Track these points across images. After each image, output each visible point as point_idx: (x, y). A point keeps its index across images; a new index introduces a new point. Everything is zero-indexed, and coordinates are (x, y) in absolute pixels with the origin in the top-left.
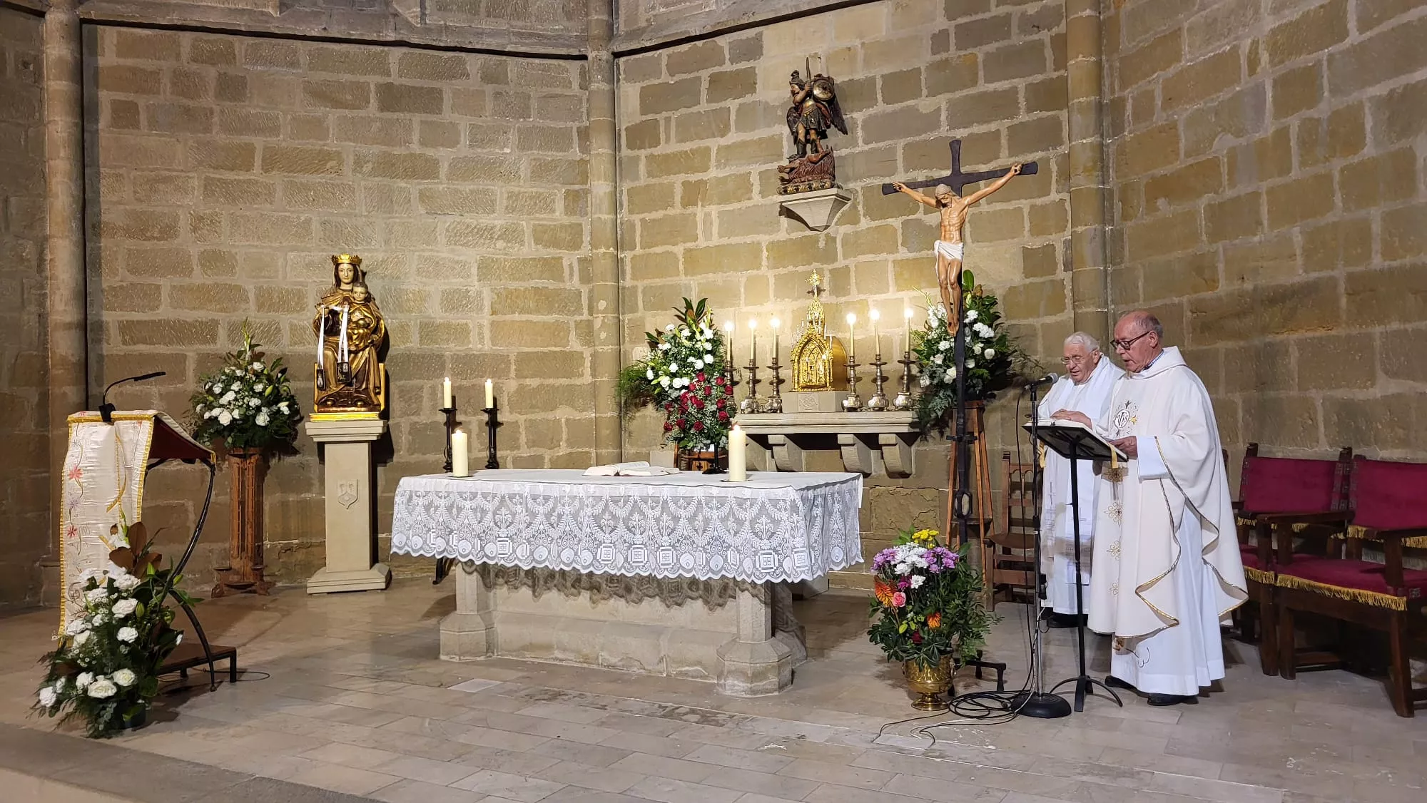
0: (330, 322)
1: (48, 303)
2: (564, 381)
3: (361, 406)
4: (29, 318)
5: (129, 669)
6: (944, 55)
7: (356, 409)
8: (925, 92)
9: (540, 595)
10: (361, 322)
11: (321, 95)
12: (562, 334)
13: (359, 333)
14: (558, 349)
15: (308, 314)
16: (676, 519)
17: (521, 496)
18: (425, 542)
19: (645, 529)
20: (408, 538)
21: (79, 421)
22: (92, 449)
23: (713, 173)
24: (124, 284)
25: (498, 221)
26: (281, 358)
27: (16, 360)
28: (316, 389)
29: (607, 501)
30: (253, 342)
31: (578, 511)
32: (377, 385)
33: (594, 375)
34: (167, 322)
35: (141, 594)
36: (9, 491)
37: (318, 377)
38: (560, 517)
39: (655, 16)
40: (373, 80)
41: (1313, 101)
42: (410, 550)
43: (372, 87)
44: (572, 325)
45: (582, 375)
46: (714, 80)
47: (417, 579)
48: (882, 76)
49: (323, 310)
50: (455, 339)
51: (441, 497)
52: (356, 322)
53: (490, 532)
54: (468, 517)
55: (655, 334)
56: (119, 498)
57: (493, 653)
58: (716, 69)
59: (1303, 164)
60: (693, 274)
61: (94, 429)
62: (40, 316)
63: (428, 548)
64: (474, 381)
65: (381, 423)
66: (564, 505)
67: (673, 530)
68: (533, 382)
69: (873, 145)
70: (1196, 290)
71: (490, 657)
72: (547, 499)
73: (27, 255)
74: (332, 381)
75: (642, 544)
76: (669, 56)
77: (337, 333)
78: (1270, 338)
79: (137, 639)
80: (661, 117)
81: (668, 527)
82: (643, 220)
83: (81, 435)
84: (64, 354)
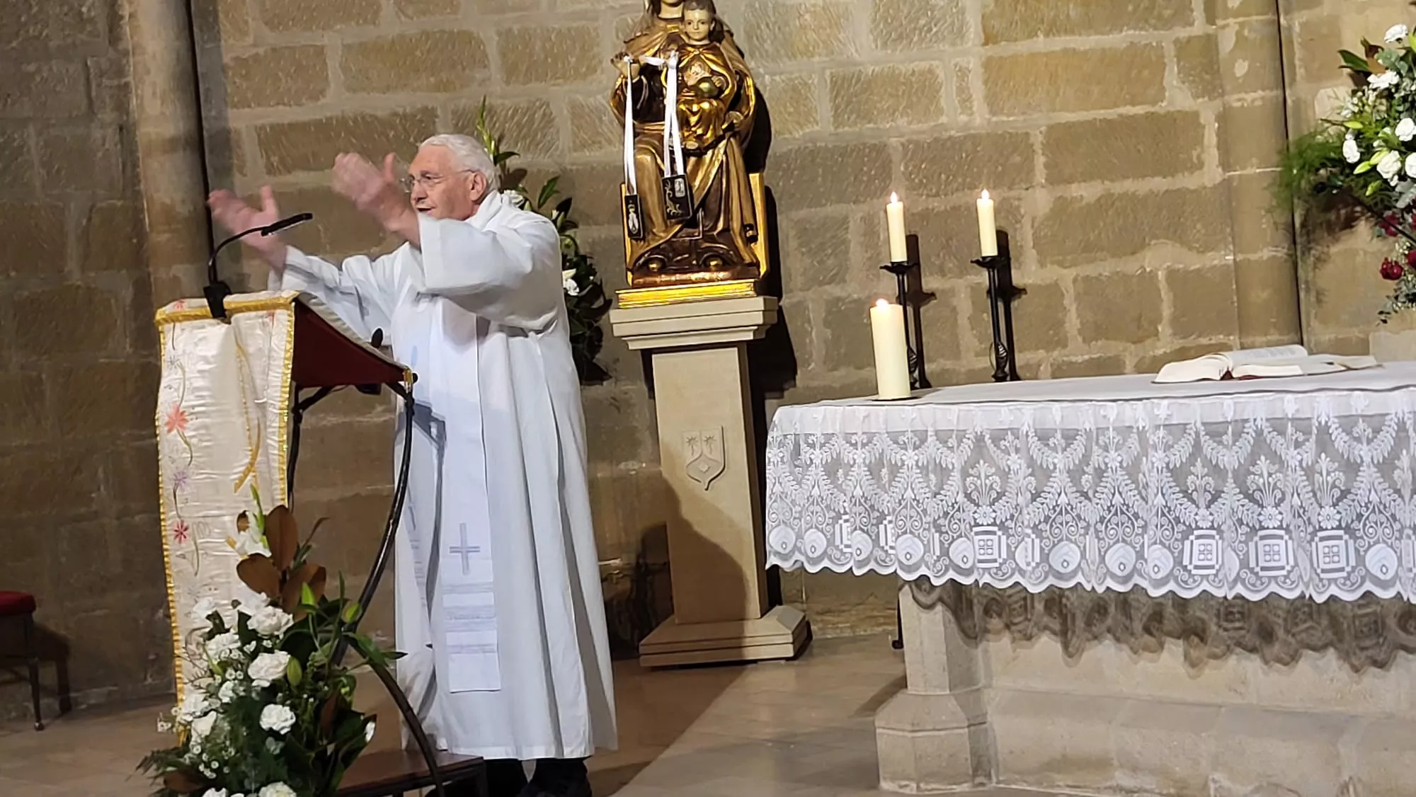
0: (645, 93)
1: (134, 102)
2: (1159, 184)
3: (719, 268)
4: (102, 134)
5: (285, 783)
7: (707, 275)
9: (1079, 651)
10: (705, 86)
12: (1146, 73)
13: (701, 110)
14: (1139, 110)
15: (604, 77)
16: (1351, 467)
17: (1015, 433)
18: (831, 542)
19: (1283, 493)
20: (799, 536)
21: (173, 319)
22: (200, 372)
24: (261, 51)
26: (554, 180)
27: (89, 219)
28: (627, 239)
29: (1197, 434)
30: (502, 149)
31: (1136, 462)
32: (749, 220)
33: (1225, 165)
34: (343, 121)
35: (295, 643)
36: (101, 474)
37: (628, 213)
38: (1100, 473)
42: (802, 558)
44: (1170, 51)
45: (1201, 165)
47: (865, 638)
49: (627, 67)
50: (910, 106)
51: (855, 445)
52: (695, 88)
53: (958, 515)
54: (912, 485)
55: (1360, 52)
56: (252, 464)
57: (989, 776)
61: (200, 334)
62: (121, 129)
63: (838, 555)
64: (957, 199)
65: (759, 302)
66: (1106, 449)
67: (1345, 494)
68: (1086, 192)
71: (982, 784)
72: (1070, 437)
73: (89, 10)
74: (657, 218)
75: (1280, 527)
77: (661, 117)
79: (293, 726)
81: (1334, 486)
83: (180, 347)
84: (168, 201)
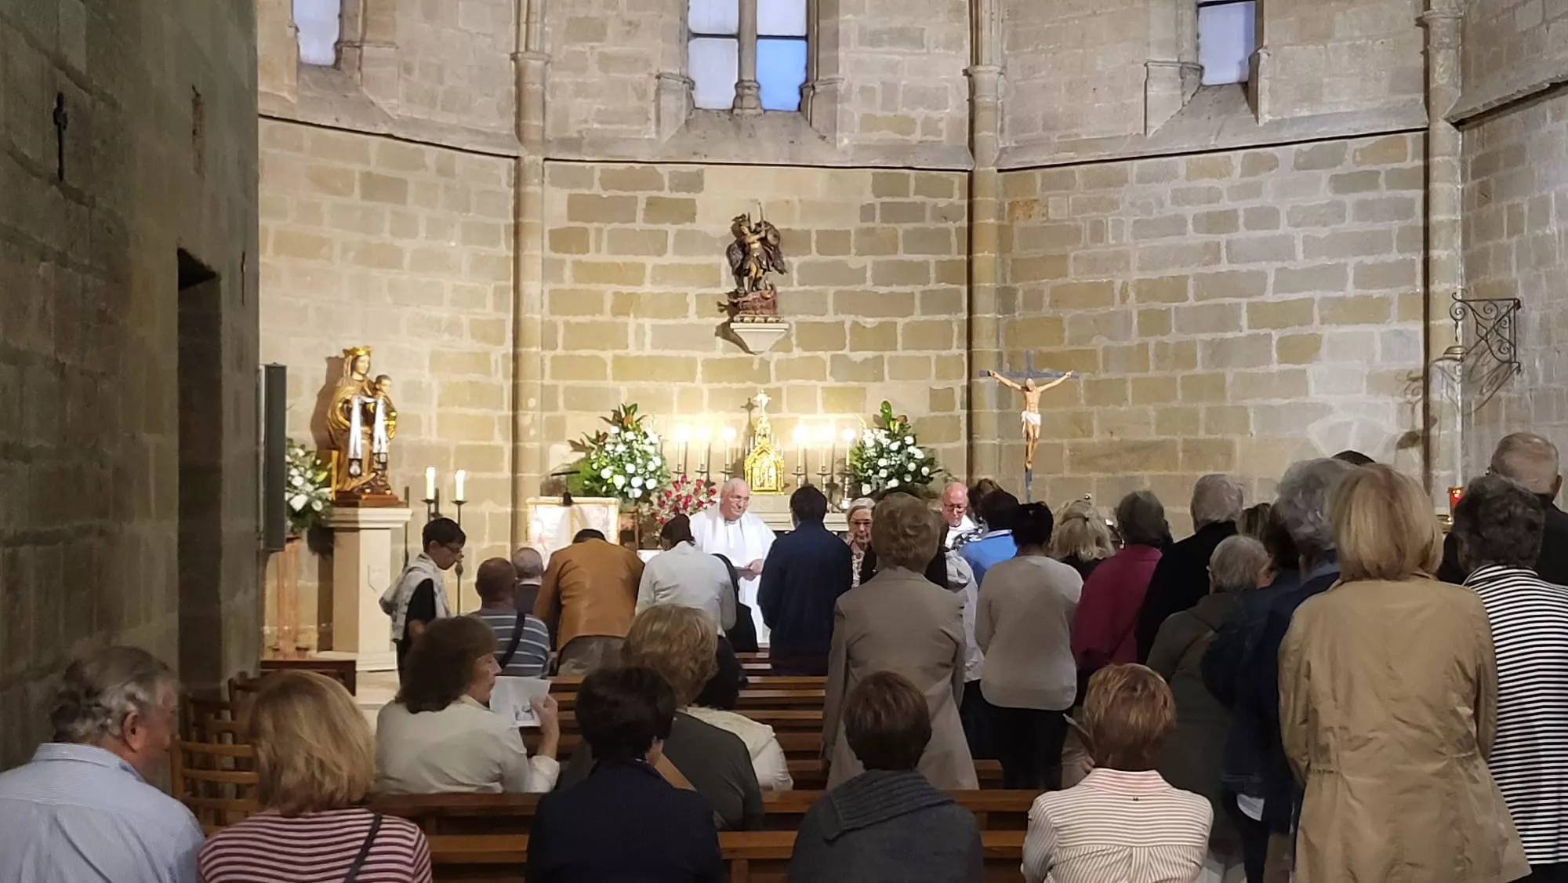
2: (489, 475)
6: (871, 225)
8: (853, 251)
11: (322, 181)
14: (485, 443)
23: (647, 288)
25: (444, 314)
39: (589, 129)
40: (358, 168)
41: (1165, 331)
43: (357, 176)
44: (496, 420)
45: (502, 469)
46: (651, 203)
48: (817, 231)
58: (655, 193)
59: (1157, 368)
60: (622, 379)
61: (555, 510)
69: (807, 288)
70: (1074, 436)
74: (365, 469)
76: (602, 171)
77: (369, 424)
78: (1129, 473)
80: (592, 227)
82: (567, 324)
